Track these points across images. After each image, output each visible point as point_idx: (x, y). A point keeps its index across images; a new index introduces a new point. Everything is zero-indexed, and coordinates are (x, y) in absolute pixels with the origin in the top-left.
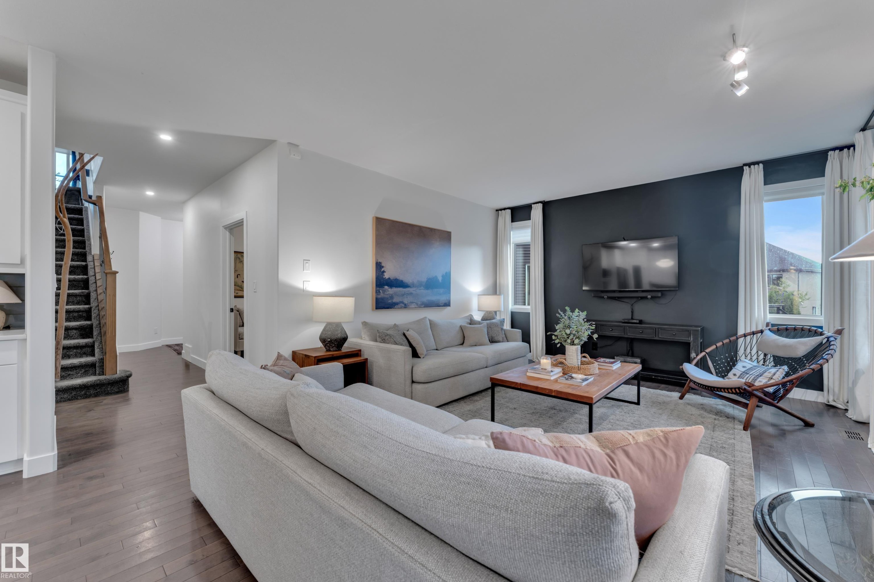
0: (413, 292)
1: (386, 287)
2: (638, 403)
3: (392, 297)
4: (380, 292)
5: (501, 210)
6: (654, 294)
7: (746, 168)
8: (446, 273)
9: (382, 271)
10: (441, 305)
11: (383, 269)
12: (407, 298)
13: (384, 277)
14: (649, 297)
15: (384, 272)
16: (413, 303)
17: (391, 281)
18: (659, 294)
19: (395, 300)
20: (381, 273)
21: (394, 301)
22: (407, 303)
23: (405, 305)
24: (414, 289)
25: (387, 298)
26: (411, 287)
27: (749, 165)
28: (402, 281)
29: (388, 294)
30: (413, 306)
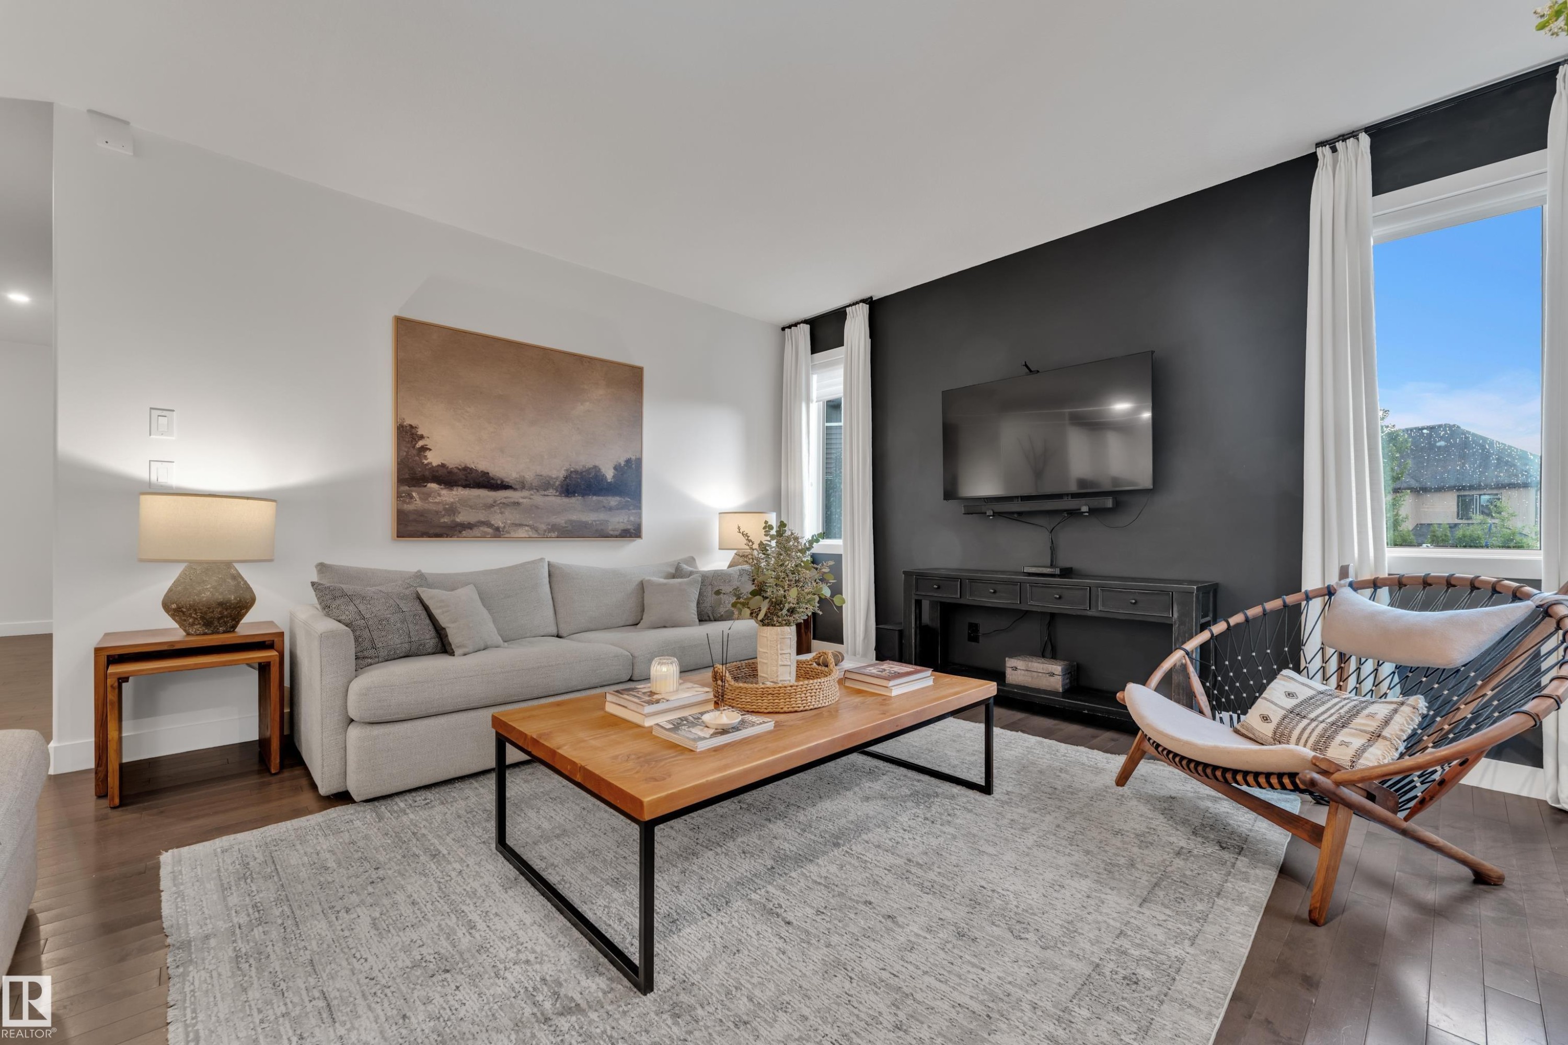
0: (521, 500)
1: (433, 486)
2: (986, 789)
3: (452, 510)
4: (412, 497)
5: (790, 327)
6: (1097, 502)
7: (1324, 154)
8: (628, 461)
9: (417, 446)
10: (611, 533)
11: (420, 443)
12: (501, 513)
13: (426, 462)
14: (1085, 509)
15: (424, 449)
16: (521, 525)
17: (450, 472)
18: (1109, 503)
19: (460, 519)
20: (415, 452)
21: (458, 520)
22: (501, 525)
23: (497, 529)
24: (526, 493)
25: (437, 512)
26: (515, 489)
27: (1331, 143)
28: (488, 473)
29: (439, 503)
30: (522, 533)
